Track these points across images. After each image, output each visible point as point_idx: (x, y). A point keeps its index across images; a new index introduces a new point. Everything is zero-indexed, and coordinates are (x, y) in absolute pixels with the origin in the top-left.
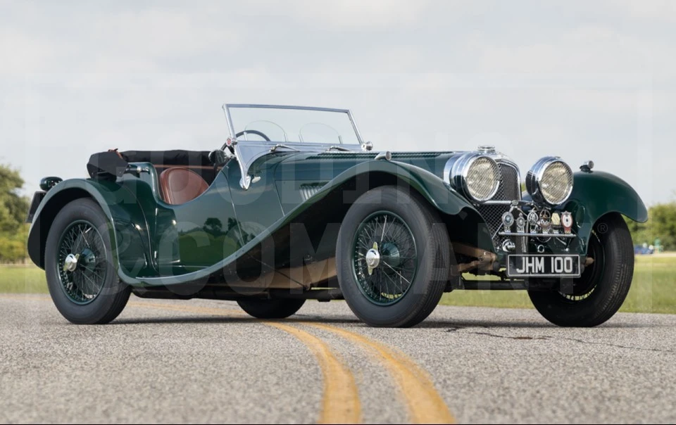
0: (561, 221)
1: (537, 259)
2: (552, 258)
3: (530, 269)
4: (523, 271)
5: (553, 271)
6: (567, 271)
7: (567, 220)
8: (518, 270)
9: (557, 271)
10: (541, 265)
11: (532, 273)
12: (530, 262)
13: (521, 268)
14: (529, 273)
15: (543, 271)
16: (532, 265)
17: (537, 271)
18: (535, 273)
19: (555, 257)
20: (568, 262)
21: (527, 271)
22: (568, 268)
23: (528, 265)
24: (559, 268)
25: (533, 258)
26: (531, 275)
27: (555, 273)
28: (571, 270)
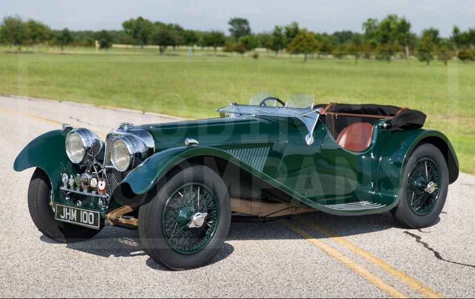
0: (97, 185)
1: (72, 210)
2: (81, 211)
3: (68, 216)
4: (63, 217)
5: (81, 221)
6: (90, 223)
7: (102, 185)
8: (61, 216)
9: (84, 222)
10: (74, 215)
12: (68, 212)
13: (63, 215)
15: (76, 220)
16: (69, 214)
17: (72, 219)
19: (83, 211)
20: (91, 216)
21: (66, 218)
22: (91, 221)
23: (67, 214)
24: (85, 220)
25: (70, 209)
26: (68, 221)
28: (93, 223)
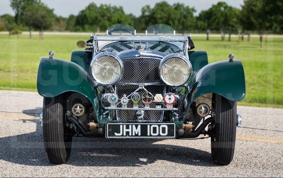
0: (164, 99)
1: (134, 126)
2: (149, 126)
3: (128, 133)
4: (120, 135)
5: (149, 134)
6: (162, 134)
7: (170, 99)
8: (116, 134)
9: (153, 135)
10: (138, 130)
11: (129, 136)
12: (127, 128)
13: (119, 132)
14: (126, 136)
15: (139, 134)
16: (130, 130)
17: (134, 134)
18: (132, 136)
19: (151, 125)
20: (164, 128)
21: (125, 134)
22: (163, 132)
23: (126, 130)
24: (154, 132)
25: (130, 126)
26: (128, 137)
27: (151, 135)
28: (166, 134)
